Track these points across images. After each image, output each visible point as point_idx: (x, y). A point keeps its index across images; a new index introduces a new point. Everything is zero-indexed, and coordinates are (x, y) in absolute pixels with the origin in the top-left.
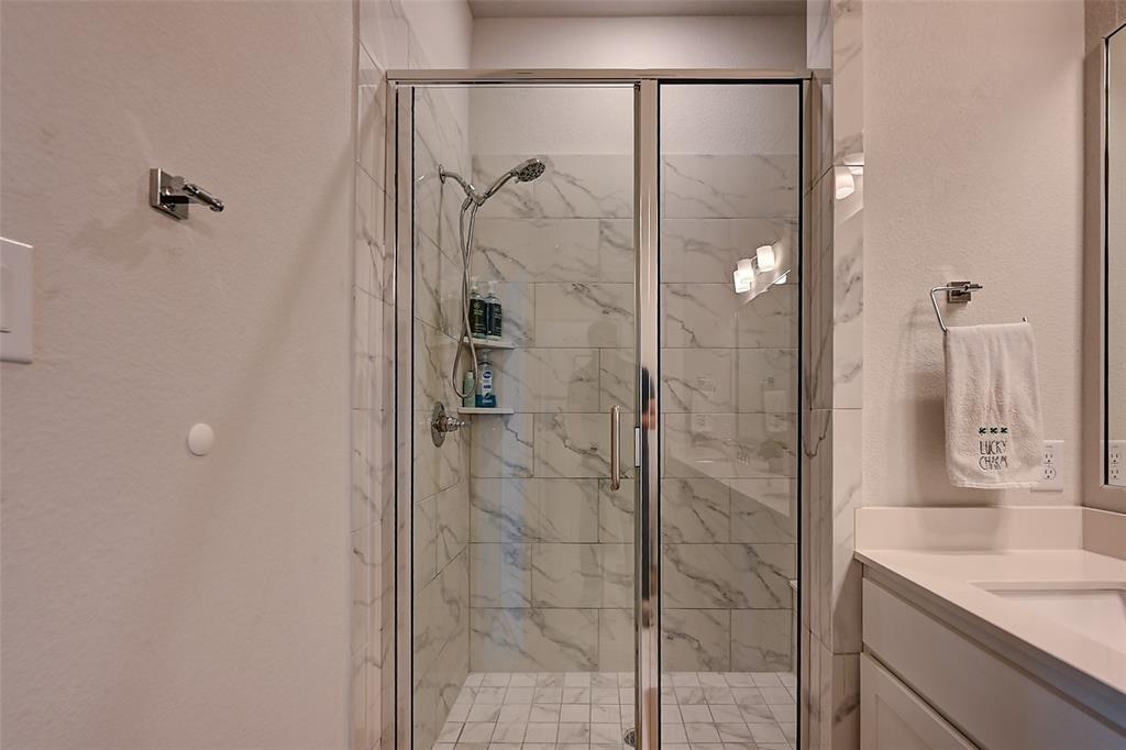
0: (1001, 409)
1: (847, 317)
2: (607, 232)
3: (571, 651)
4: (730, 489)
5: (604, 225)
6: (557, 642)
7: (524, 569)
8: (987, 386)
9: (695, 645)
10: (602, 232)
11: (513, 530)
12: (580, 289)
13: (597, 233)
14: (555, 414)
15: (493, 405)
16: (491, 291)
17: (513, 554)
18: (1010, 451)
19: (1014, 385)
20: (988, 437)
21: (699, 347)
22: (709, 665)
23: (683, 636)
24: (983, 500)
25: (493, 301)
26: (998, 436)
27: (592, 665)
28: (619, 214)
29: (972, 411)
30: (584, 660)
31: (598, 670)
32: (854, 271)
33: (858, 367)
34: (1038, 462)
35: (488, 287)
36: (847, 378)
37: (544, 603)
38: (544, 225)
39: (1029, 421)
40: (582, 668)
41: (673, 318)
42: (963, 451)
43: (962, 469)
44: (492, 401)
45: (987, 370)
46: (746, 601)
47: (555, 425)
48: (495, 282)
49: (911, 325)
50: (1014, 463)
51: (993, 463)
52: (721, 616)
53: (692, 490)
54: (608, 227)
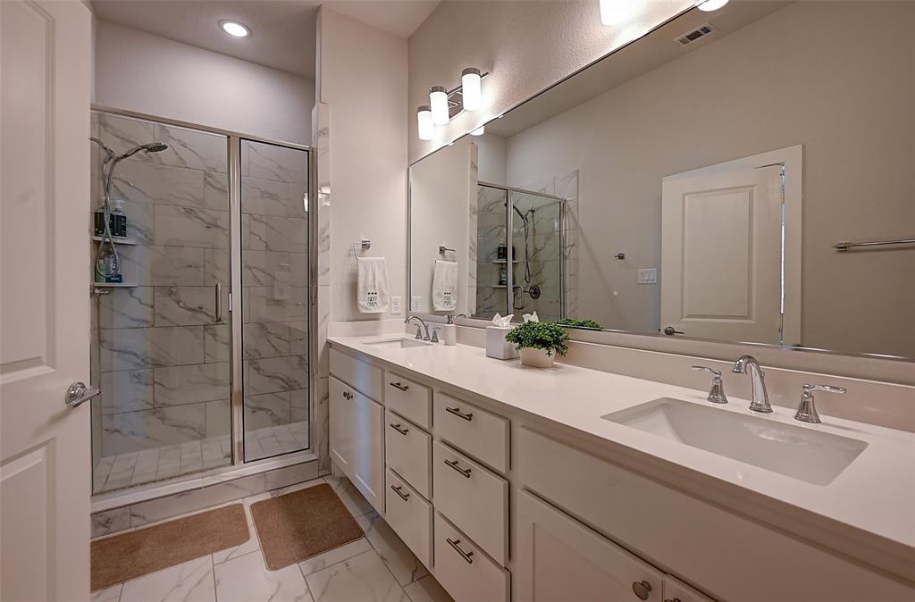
0: (375, 286)
1: (323, 251)
2: (209, 179)
3: (185, 430)
4: (289, 327)
5: (207, 174)
6: (174, 426)
7: (147, 385)
8: (370, 278)
9: (270, 412)
10: (205, 179)
11: (138, 361)
12: (189, 212)
13: (203, 179)
14: (171, 287)
15: (120, 281)
16: (119, 207)
17: (138, 376)
18: (378, 300)
19: (379, 277)
20: (371, 295)
21: (270, 250)
22: (278, 422)
23: (262, 409)
24: (375, 317)
25: (120, 214)
26: (374, 295)
27: (201, 435)
28: (218, 170)
29: (365, 287)
30: (196, 434)
31: (205, 438)
32: (326, 233)
33: (328, 270)
34: (387, 304)
35: (117, 204)
36: (324, 274)
37: (164, 404)
38: (162, 168)
39: (384, 291)
40: (194, 438)
41: (254, 234)
42: (363, 302)
43: (362, 307)
44: (119, 279)
45: (371, 273)
46: (299, 385)
47: (171, 293)
48: (123, 201)
49: (349, 255)
50: (379, 304)
51: (372, 304)
52: (285, 395)
53: (266, 329)
54: (209, 176)
